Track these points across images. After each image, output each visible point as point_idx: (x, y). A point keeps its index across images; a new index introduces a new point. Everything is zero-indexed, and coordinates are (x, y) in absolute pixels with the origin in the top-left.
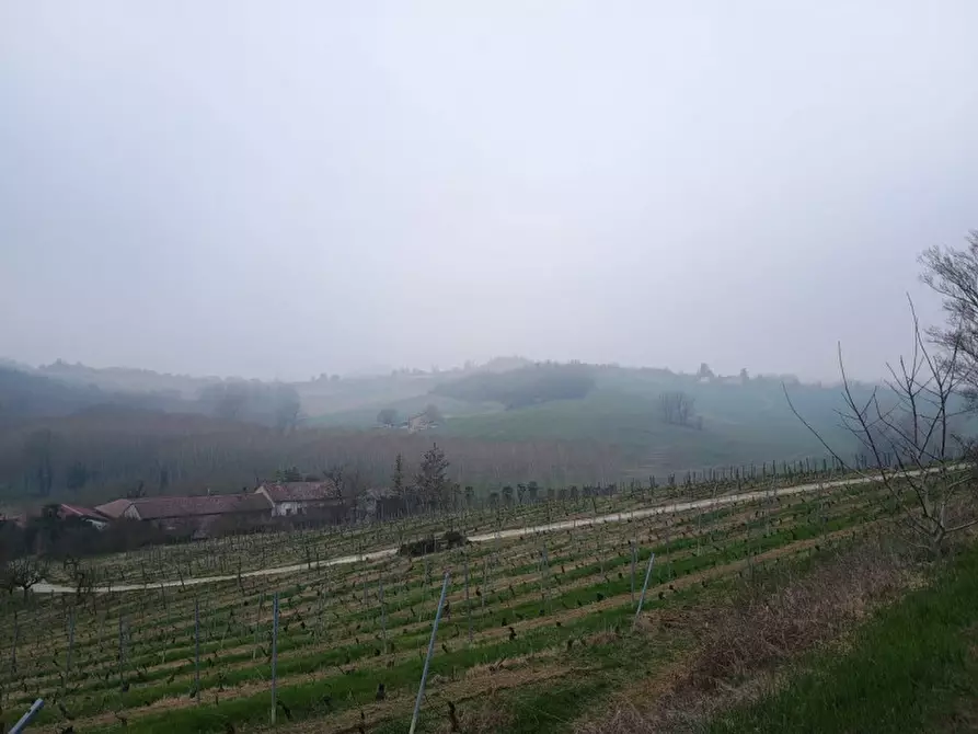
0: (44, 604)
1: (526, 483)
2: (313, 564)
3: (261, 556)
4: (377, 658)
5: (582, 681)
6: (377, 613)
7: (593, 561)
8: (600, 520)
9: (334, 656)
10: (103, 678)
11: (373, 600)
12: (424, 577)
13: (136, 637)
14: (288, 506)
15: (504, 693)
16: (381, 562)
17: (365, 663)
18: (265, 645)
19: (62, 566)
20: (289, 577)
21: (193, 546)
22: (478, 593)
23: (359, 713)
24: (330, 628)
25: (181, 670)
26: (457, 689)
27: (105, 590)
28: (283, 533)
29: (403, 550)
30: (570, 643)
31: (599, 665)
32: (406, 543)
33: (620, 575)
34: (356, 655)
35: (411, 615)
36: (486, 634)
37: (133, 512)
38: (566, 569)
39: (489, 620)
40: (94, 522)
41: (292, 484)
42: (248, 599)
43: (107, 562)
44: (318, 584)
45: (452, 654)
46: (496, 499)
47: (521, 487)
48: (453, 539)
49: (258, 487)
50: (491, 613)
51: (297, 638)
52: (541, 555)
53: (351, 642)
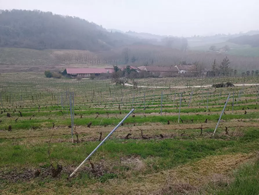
0: (127, 88)
1: (255, 70)
2: (188, 87)
3: (176, 83)
4: (205, 113)
6: (205, 101)
9: (194, 110)
10: (140, 106)
11: (204, 98)
12: (219, 94)
13: (146, 98)
14: (183, 71)
15: (242, 127)
16: (207, 88)
17: (201, 113)
18: (176, 105)
19: (130, 80)
20: (182, 89)
21: (159, 79)
22: (236, 100)
23: (201, 125)
25: (156, 107)
26: (227, 124)
27: (139, 87)
28: (181, 78)
29: (214, 86)
32: (215, 84)
34: (199, 111)
35: (215, 103)
36: (238, 111)
37: (145, 69)
39: (238, 108)
40: (137, 71)
41: (184, 65)
42: (171, 93)
43: (139, 80)
44: (189, 92)
45: (226, 115)
46: (244, 74)
47: (253, 71)
48: (229, 84)
49: (175, 65)
50: (239, 106)
51: (184, 104)
52: (257, 92)
53: (198, 107)
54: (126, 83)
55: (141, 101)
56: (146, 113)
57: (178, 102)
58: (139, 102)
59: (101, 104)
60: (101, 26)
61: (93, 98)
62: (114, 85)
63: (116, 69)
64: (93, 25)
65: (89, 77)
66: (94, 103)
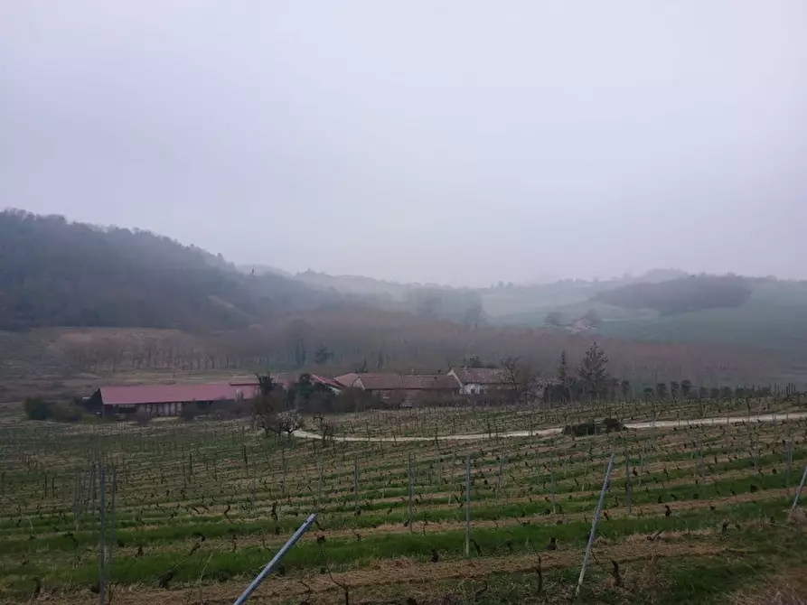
0: (301, 444)
1: (679, 381)
2: (493, 435)
3: (455, 424)
4: (547, 516)
5: (738, 561)
6: (546, 479)
7: (746, 455)
8: (752, 419)
9: (513, 510)
10: (342, 503)
11: (542, 468)
12: (587, 454)
13: (363, 476)
14: (472, 387)
15: (663, 560)
16: (549, 438)
17: (538, 518)
18: (458, 494)
19: (312, 419)
20: (475, 443)
21: (401, 413)
22: (635, 473)
23: (536, 558)
24: (507, 487)
25: (396, 505)
26: (620, 551)
27: (341, 439)
28: (469, 408)
29: (567, 431)
30: (725, 526)
31: (754, 549)
32: (570, 424)
33: (774, 471)
34: (532, 510)
35: (575, 484)
36: (646, 508)
37: (359, 383)
38: (719, 460)
39: (646, 497)
41: (474, 370)
42: (443, 456)
43: (341, 419)
44: (496, 451)
45: (613, 521)
46: (651, 394)
47: (674, 384)
48: (613, 425)
49: (450, 370)
50: (647, 491)
51: (482, 492)
52: (695, 446)
53: (525, 500)
54: (297, 428)
55: (347, 485)
56: (362, 526)
57: (464, 484)
58: (341, 490)
59: (211, 505)
60: (220, 255)
61: (188, 483)
62: (257, 437)
63: (266, 385)
64: (195, 254)
65: (175, 415)
66: (188, 500)
